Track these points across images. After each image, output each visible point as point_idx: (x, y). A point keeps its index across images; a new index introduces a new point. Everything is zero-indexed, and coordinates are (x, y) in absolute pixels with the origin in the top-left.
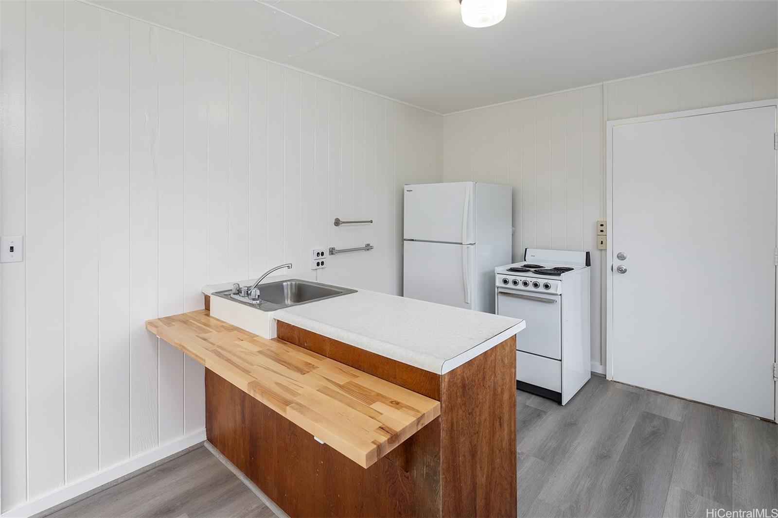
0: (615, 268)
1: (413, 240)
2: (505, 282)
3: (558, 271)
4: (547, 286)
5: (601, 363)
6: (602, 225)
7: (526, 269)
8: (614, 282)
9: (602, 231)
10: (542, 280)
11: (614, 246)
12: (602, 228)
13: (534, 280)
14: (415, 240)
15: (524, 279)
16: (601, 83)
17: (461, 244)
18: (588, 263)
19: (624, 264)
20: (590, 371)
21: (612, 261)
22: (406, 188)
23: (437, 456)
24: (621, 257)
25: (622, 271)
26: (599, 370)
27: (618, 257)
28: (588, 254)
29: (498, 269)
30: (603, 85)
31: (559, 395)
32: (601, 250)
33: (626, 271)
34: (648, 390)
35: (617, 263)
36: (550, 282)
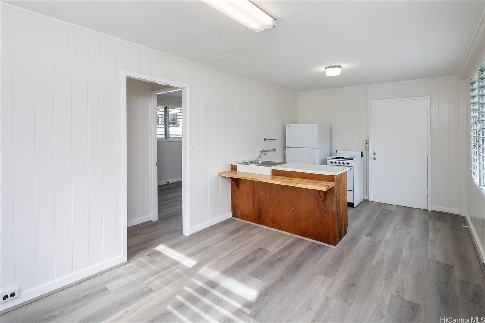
0: (372, 158)
1: (290, 147)
2: (331, 162)
3: (352, 159)
4: (348, 163)
5: (367, 195)
6: (367, 141)
7: (339, 158)
8: (371, 163)
9: (367, 143)
10: (346, 162)
11: (371, 149)
12: (367, 142)
13: (343, 161)
14: (291, 147)
15: (339, 161)
16: (366, 85)
17: (313, 148)
18: (362, 156)
19: (375, 156)
20: (363, 198)
21: (371, 155)
22: (287, 125)
23: (334, 196)
24: (374, 153)
25: (375, 159)
26: (366, 198)
27: (373, 153)
28: (362, 152)
29: (328, 158)
30: (367, 86)
31: (353, 204)
32: (367, 151)
33: (376, 158)
34: (385, 204)
35: (373, 156)
36: (349, 162)
